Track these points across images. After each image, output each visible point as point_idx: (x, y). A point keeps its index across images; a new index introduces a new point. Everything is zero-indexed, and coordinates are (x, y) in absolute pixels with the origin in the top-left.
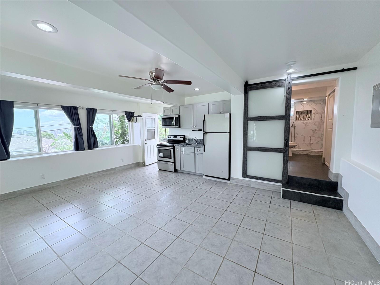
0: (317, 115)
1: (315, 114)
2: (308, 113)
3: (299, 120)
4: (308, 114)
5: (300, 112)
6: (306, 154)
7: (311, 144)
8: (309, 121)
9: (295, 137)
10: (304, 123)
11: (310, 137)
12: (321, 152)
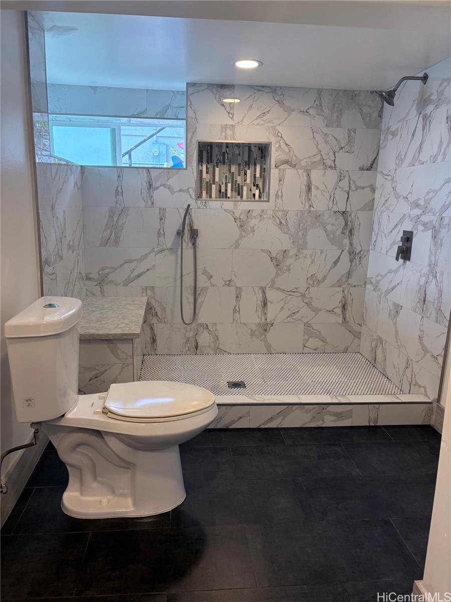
0: (290, 172)
1: (284, 170)
2: (252, 161)
3: (213, 195)
4: (252, 167)
5: (216, 151)
6: (259, 430)
7: (265, 327)
8: (256, 207)
9: (198, 292)
10: (237, 215)
11: (264, 292)
12: (331, 408)
